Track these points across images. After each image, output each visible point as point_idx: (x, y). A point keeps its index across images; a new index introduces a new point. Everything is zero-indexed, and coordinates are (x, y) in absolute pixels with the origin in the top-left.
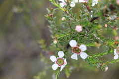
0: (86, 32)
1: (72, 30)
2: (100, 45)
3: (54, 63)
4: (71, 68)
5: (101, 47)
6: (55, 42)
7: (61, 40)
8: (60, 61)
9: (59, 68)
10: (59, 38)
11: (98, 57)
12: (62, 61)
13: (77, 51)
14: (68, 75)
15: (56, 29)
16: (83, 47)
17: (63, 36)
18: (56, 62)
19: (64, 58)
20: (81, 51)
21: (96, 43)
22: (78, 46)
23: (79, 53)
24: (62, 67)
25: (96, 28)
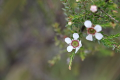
0: (101, 12)
1: (87, 11)
2: (115, 25)
3: (69, 45)
4: (86, 52)
5: (116, 27)
6: (70, 23)
7: (76, 22)
8: (74, 43)
9: (74, 50)
10: (73, 19)
11: (113, 38)
12: (76, 43)
13: (92, 31)
14: (83, 59)
15: (70, 11)
16: (98, 28)
17: (77, 17)
18: (71, 44)
19: (78, 40)
20: (96, 31)
21: (111, 23)
22: (94, 26)
23: (94, 34)
24: (77, 49)
25: (111, 8)
